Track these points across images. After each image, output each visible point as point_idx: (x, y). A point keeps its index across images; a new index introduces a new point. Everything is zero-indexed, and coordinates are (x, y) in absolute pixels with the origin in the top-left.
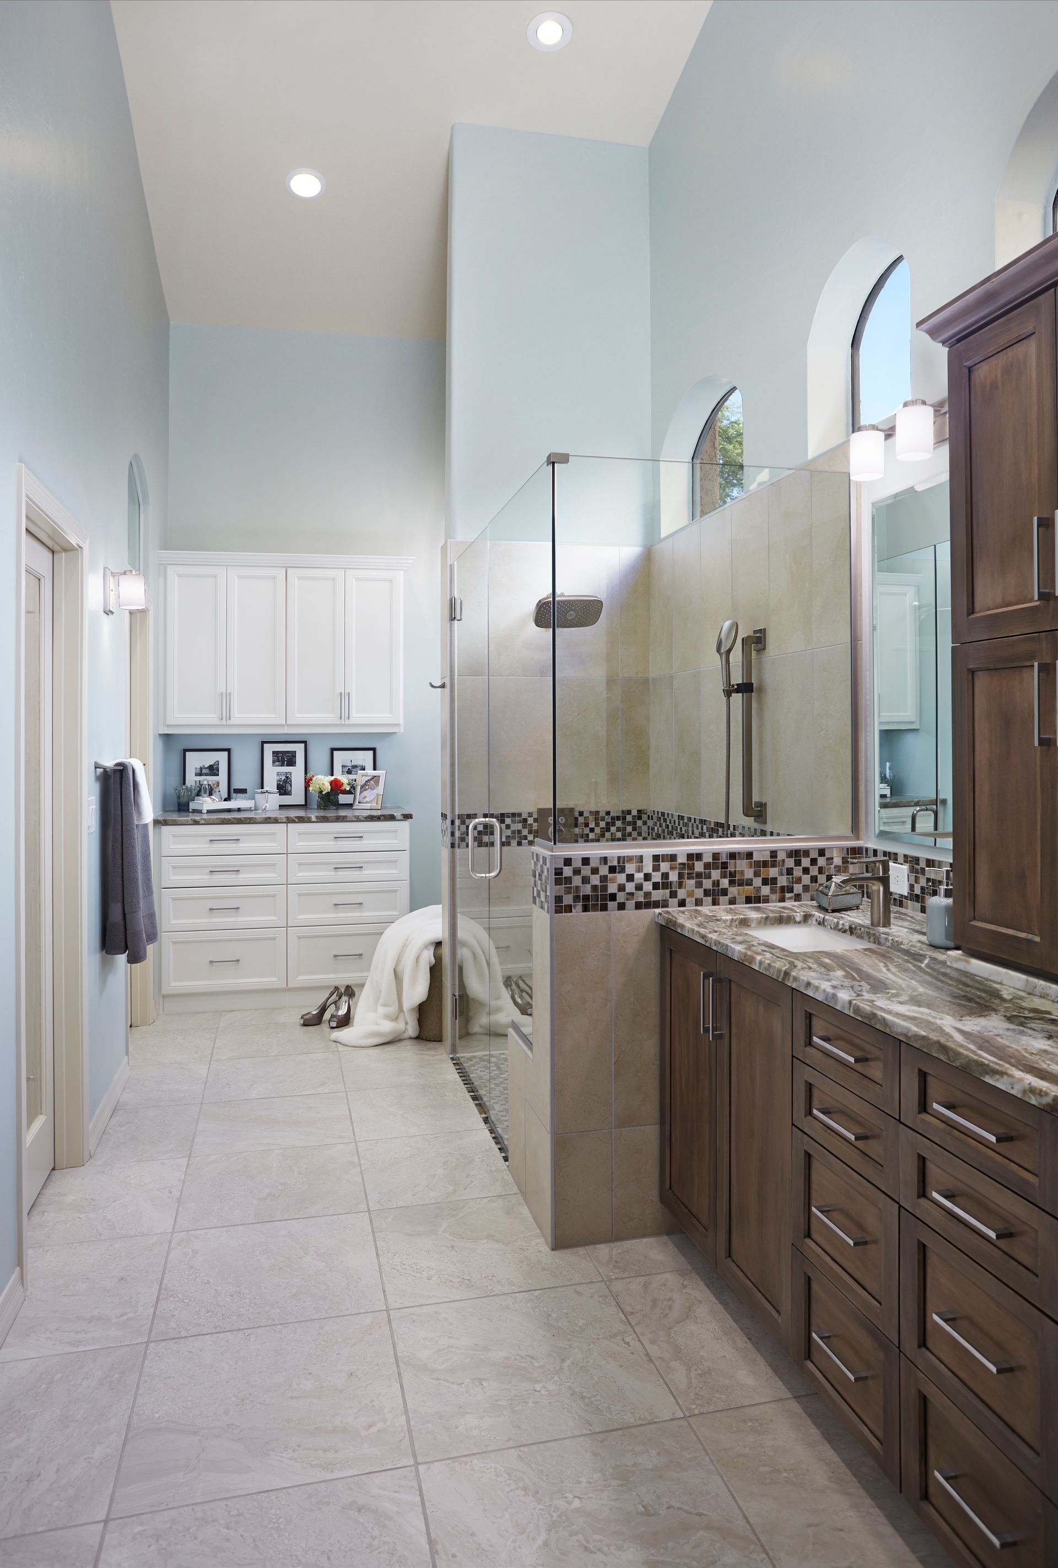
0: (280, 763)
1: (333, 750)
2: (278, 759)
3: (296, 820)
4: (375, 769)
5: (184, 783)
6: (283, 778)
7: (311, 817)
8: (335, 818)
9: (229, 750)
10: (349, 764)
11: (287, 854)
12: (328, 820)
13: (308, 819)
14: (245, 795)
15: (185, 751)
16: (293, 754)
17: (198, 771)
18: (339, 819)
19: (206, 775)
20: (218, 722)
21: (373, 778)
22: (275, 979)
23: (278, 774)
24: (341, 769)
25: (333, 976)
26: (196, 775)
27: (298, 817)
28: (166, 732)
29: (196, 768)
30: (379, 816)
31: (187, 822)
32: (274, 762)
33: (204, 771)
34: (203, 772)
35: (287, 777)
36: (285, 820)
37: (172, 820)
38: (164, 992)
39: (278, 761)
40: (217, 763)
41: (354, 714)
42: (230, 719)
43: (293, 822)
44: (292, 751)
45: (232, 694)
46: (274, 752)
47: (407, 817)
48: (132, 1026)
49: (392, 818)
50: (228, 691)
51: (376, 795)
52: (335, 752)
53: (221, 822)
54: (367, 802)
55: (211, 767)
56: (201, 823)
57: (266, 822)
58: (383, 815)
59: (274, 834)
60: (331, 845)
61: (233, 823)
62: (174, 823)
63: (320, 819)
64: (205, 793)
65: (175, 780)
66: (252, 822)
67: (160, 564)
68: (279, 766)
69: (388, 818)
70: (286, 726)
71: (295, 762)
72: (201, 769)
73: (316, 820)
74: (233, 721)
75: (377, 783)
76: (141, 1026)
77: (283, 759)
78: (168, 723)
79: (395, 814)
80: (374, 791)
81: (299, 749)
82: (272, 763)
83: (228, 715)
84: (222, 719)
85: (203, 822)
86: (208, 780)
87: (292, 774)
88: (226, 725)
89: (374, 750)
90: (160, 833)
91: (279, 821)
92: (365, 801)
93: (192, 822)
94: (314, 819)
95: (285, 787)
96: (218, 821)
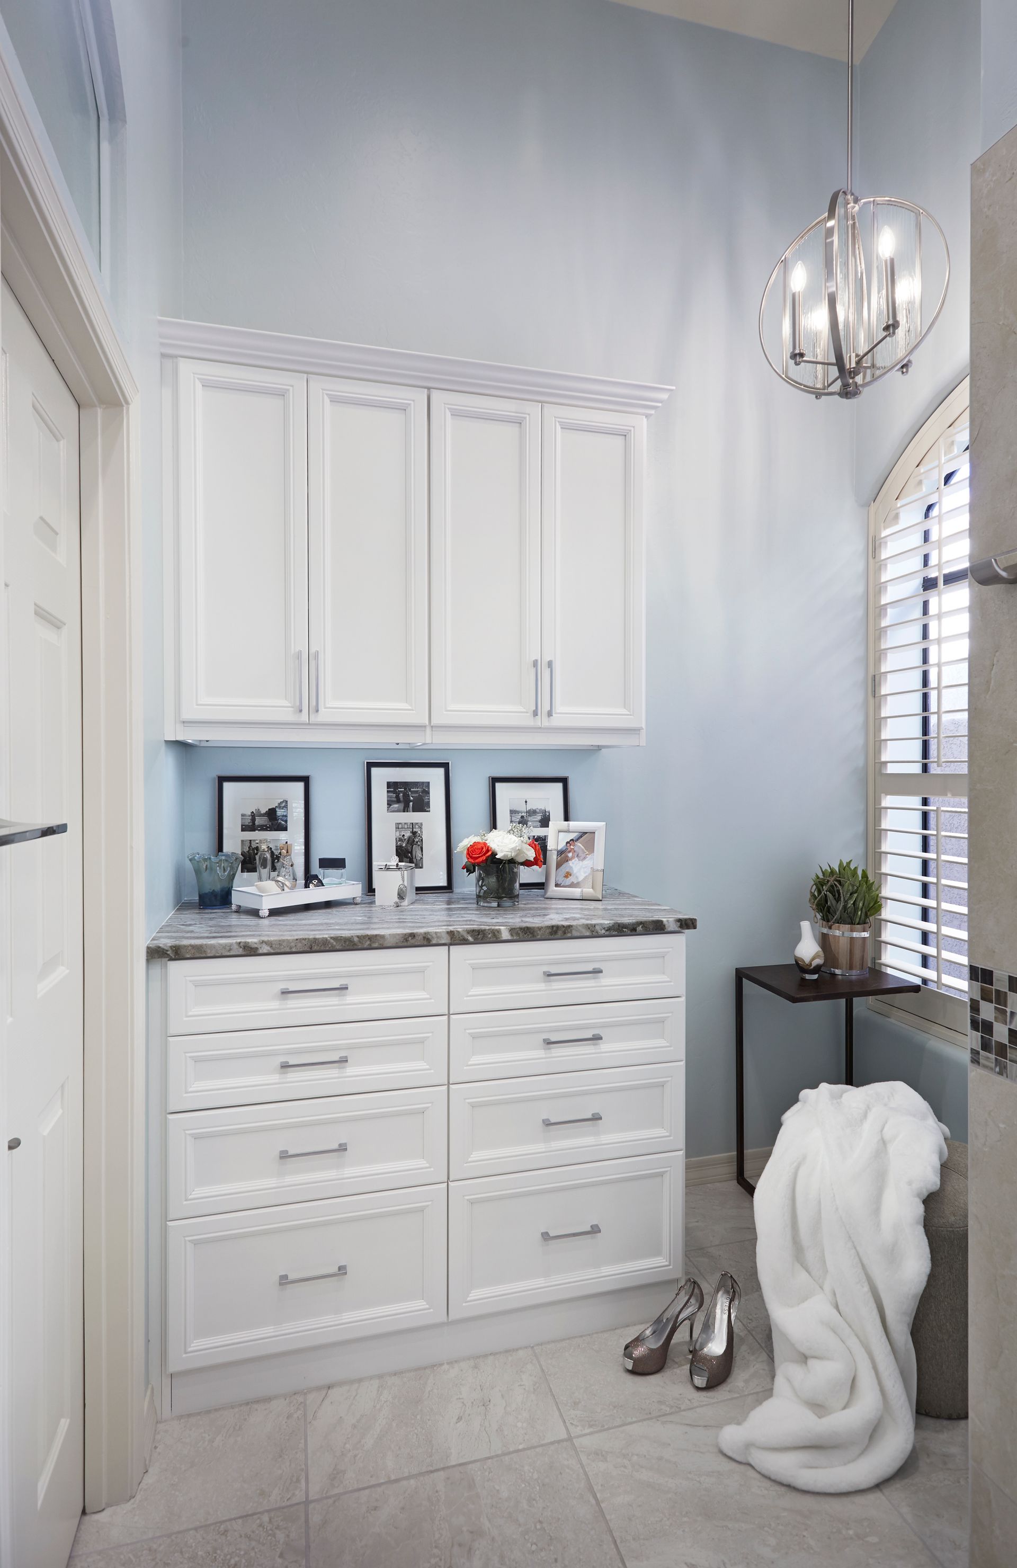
0: (401, 806)
1: (494, 780)
2: (397, 797)
3: (470, 939)
4: (566, 818)
5: (220, 848)
6: (408, 834)
7: (499, 931)
8: (548, 931)
9: (306, 780)
10: (523, 808)
11: (449, 1014)
12: (534, 936)
13: (494, 935)
14: (343, 871)
15: (222, 780)
16: (424, 788)
17: (248, 821)
18: (556, 932)
19: (263, 828)
20: (290, 717)
21: (581, 837)
22: (421, 1304)
23: (398, 827)
24: (509, 818)
25: (539, 1282)
26: (243, 830)
27: (473, 931)
28: (180, 738)
29: (243, 815)
30: (633, 924)
31: (230, 950)
32: (389, 803)
33: (258, 821)
34: (257, 823)
35: (414, 833)
36: (446, 939)
37: (193, 947)
38: (173, 1368)
39: (398, 801)
40: (284, 804)
41: (559, 708)
42: (317, 711)
43: (464, 942)
44: (423, 783)
45: (321, 656)
46: (389, 785)
47: (687, 924)
48: (87, 1511)
49: (657, 928)
50: (312, 651)
51: (589, 871)
52: (498, 785)
53: (306, 949)
54: (572, 885)
55: (272, 813)
56: (260, 951)
57: (405, 944)
58: (641, 923)
59: (422, 971)
60: (538, 990)
61: (333, 950)
62: (198, 955)
63: (518, 934)
64: (264, 866)
65: (201, 843)
66: (376, 945)
67: (163, 356)
68: (398, 811)
69: (651, 927)
70: (428, 730)
71: (429, 803)
72: (253, 816)
73: (509, 937)
74: (323, 716)
75: (590, 847)
76: (109, 1505)
77: (406, 796)
78: (186, 716)
79: (664, 920)
80: (586, 862)
81: (435, 777)
82: (386, 806)
83: (313, 703)
84: (301, 711)
85: (265, 949)
86: (267, 839)
87: (423, 827)
88: (309, 724)
89: (564, 781)
90: (165, 978)
91: (434, 942)
92: (568, 881)
93: (241, 951)
94: (505, 935)
95: (411, 853)
96: (300, 947)
